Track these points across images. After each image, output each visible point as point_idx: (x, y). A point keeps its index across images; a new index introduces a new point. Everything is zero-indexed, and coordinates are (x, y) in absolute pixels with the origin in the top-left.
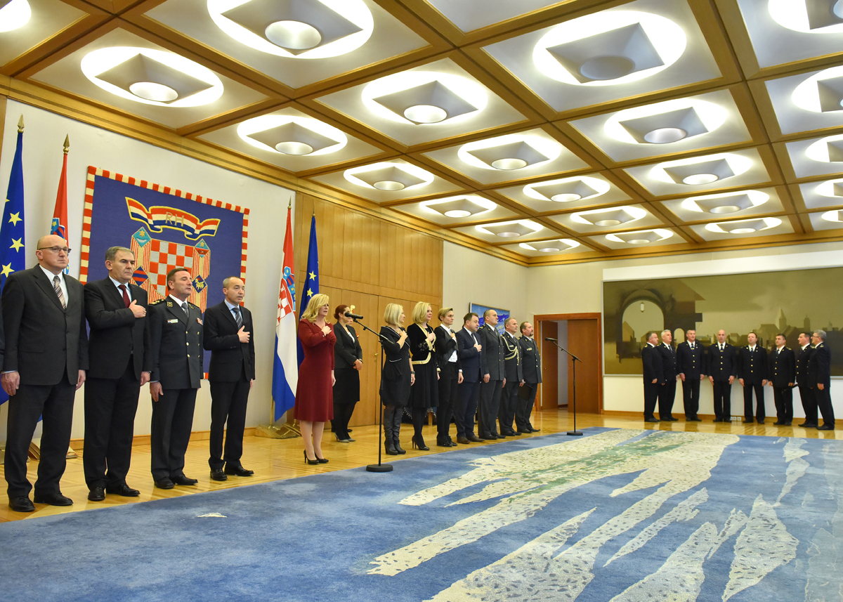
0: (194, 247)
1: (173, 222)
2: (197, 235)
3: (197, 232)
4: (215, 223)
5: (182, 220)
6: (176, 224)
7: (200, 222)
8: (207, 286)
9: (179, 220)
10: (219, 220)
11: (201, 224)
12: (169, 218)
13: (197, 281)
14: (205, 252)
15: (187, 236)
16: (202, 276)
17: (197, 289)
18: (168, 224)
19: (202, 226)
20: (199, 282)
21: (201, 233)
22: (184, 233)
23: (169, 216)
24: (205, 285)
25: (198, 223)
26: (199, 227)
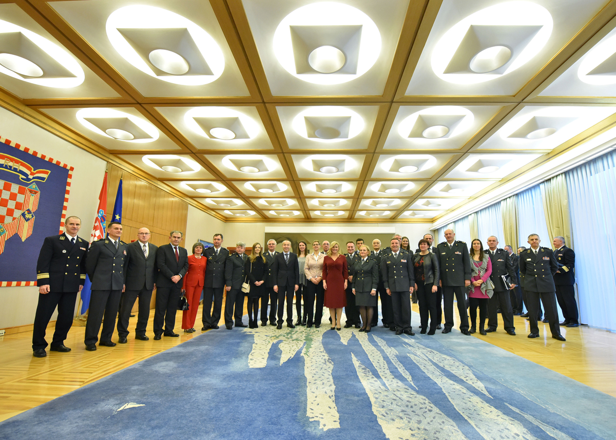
0: (27, 188)
1: (10, 166)
2: (31, 180)
3: (31, 177)
4: (46, 173)
5: (19, 167)
6: (12, 169)
7: (34, 170)
8: (34, 217)
9: (16, 166)
10: (50, 172)
11: (35, 172)
12: (7, 163)
13: (26, 212)
14: (36, 193)
15: (22, 178)
16: (31, 209)
17: (25, 219)
18: (6, 167)
19: (35, 174)
20: (28, 213)
21: (34, 178)
22: (19, 176)
23: (7, 161)
24: (33, 216)
25: (32, 171)
26: (32, 174)
